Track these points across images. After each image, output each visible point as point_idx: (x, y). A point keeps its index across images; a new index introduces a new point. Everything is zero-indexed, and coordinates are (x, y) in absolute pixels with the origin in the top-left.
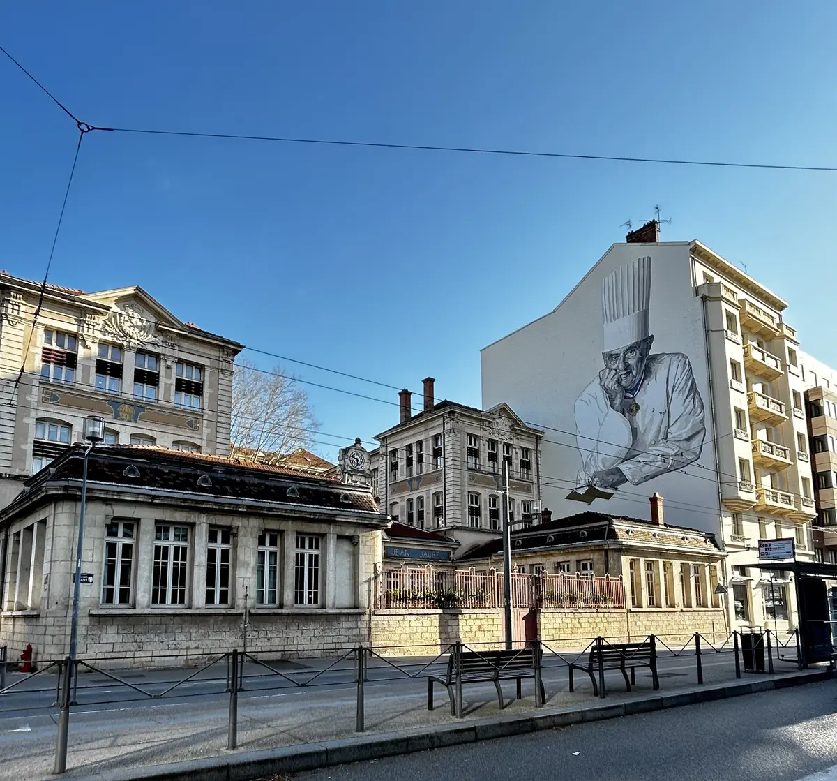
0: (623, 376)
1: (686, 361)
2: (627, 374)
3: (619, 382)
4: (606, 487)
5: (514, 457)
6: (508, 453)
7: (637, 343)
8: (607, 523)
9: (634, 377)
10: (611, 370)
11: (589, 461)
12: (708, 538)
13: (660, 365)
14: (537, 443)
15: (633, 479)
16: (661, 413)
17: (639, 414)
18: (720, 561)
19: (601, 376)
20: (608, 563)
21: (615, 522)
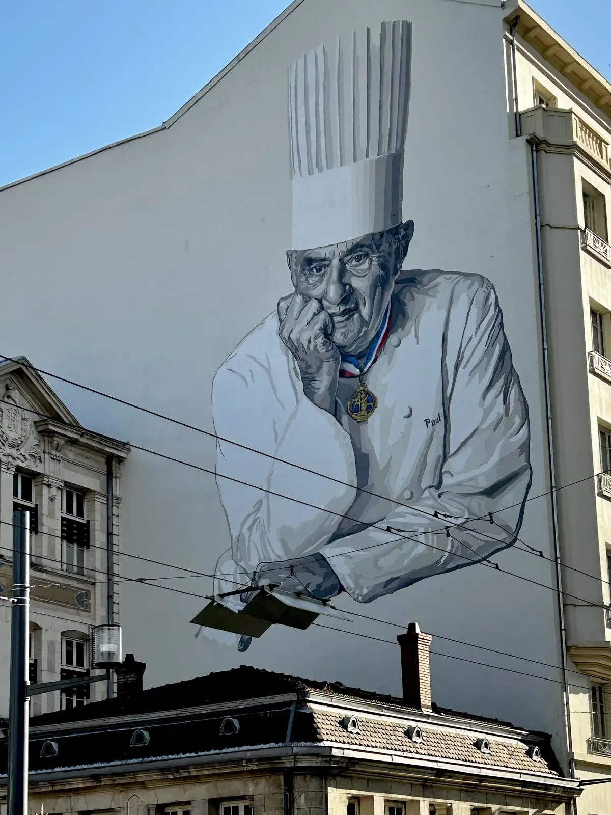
0: (337, 319)
1: (487, 298)
2: (348, 313)
3: (327, 333)
4: (298, 595)
5: (44, 510)
6: (27, 496)
7: (372, 236)
8: (292, 697)
9: (364, 323)
10: (307, 299)
11: (245, 531)
12: (535, 744)
13: (428, 300)
14: (110, 476)
15: (359, 586)
16: (427, 421)
17: (375, 420)
18: (562, 806)
19: (283, 312)
20: (292, 806)
21: (314, 696)
